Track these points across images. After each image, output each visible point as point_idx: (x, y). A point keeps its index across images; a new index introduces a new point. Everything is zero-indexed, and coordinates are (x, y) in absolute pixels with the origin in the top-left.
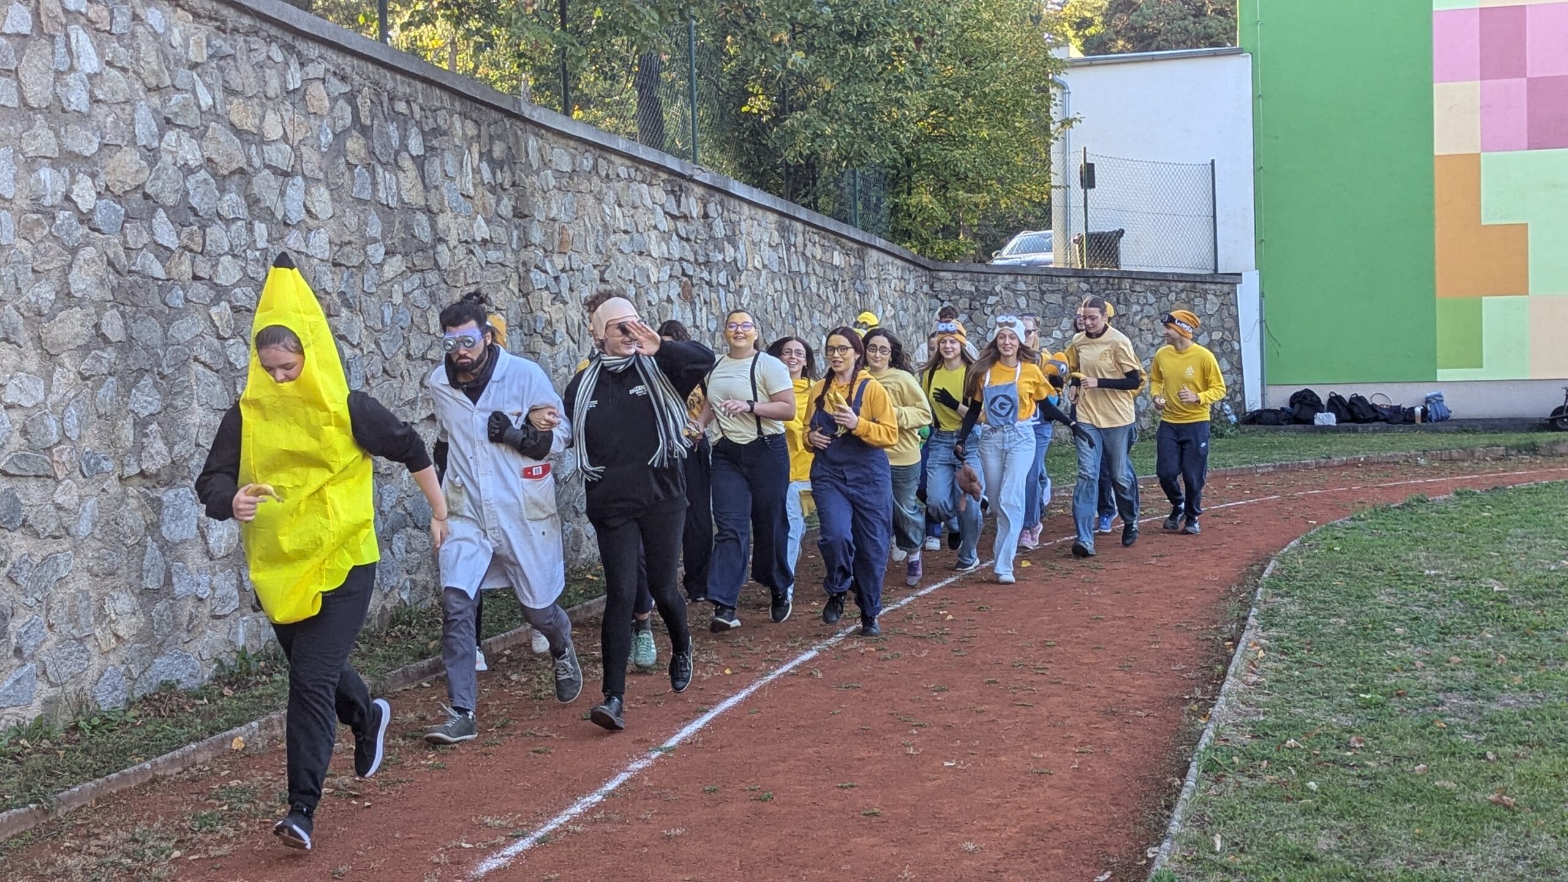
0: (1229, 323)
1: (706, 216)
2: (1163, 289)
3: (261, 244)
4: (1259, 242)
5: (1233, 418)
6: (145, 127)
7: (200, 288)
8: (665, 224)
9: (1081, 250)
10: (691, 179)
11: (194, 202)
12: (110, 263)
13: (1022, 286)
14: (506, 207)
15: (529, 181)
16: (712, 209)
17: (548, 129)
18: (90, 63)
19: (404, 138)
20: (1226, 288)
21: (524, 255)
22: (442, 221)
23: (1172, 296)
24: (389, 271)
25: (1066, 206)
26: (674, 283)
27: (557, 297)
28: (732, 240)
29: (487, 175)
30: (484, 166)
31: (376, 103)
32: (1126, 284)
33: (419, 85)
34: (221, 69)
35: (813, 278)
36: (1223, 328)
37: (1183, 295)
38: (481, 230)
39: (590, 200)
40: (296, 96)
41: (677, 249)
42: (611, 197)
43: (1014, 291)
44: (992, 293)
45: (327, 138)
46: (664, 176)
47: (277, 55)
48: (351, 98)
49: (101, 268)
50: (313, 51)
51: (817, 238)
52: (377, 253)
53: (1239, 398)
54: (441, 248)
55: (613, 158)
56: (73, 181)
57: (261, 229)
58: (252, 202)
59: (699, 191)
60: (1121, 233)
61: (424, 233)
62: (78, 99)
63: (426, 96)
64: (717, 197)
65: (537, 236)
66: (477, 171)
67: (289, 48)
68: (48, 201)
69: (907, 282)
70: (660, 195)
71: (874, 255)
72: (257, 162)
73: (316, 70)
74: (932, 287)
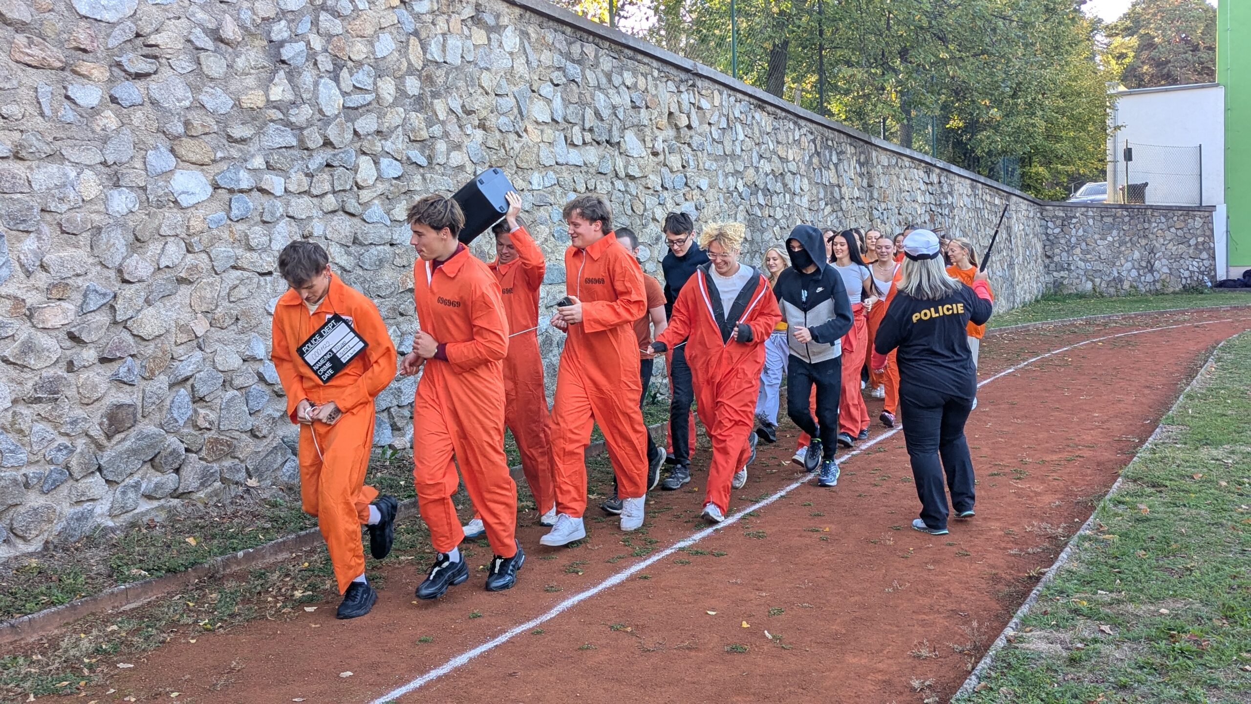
0: (1208, 233)
1: (940, 182)
2: (1170, 215)
3: (788, 202)
4: (1226, 189)
5: (1209, 284)
6: (755, 159)
7: (771, 220)
8: (923, 187)
9: (1123, 194)
10: (935, 166)
11: (769, 187)
12: (747, 211)
13: (1091, 213)
14: (865, 184)
15: (874, 171)
16: (943, 179)
17: (880, 147)
18: (741, 137)
19: (831, 156)
20: (1207, 214)
21: (871, 203)
22: (844, 189)
23: (1175, 218)
24: (826, 212)
25: (1115, 171)
26: (927, 214)
27: (883, 222)
28: (950, 193)
29: (858, 169)
30: (857, 166)
31: (822, 142)
32: (1149, 212)
33: (836, 133)
34: (775, 134)
35: (986, 211)
36: (1204, 235)
37: (1182, 218)
38: (857, 193)
39: (895, 178)
40: (797, 142)
41: (928, 198)
42: (902, 176)
43: (1086, 216)
44: (1075, 217)
45: (807, 158)
46: (923, 165)
47: (792, 126)
48: (814, 141)
49: (745, 213)
50: (802, 123)
51: (987, 191)
52: (822, 204)
53: (1213, 273)
54: (843, 201)
55: (904, 158)
56: (737, 181)
57: (787, 196)
58: (785, 185)
59: (937, 171)
60: (1146, 184)
61: (837, 196)
62: (738, 151)
63: (839, 138)
64: (945, 173)
65: (876, 195)
66: (855, 168)
67: (795, 123)
68: (731, 189)
69: (1030, 212)
70: (922, 174)
71: (1014, 198)
72: (786, 170)
73: (804, 131)
74: (1042, 214)
